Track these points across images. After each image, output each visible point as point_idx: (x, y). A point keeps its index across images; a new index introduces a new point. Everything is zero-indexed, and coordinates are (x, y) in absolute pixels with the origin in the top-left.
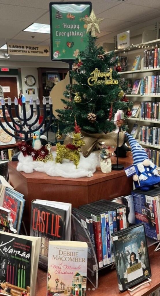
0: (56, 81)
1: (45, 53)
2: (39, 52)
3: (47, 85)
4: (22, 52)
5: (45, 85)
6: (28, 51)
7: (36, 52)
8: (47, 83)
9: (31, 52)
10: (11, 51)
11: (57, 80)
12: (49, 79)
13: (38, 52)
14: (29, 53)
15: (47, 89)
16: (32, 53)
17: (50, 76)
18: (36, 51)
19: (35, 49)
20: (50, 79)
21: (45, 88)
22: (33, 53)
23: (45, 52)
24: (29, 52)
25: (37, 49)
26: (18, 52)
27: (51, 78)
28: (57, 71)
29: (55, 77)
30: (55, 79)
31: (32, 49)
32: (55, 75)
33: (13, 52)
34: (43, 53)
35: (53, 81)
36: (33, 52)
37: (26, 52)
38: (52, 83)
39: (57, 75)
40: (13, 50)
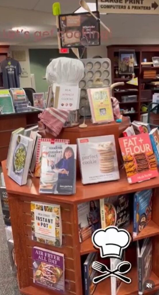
0: (132, 63)
1: (153, 9)
2: (144, 7)
3: (119, 69)
4: (119, 8)
5: (117, 68)
6: (127, 7)
7: (139, 8)
8: (120, 66)
9: (133, 7)
10: (102, 8)
11: (132, 61)
12: (122, 60)
13: (142, 7)
14: (129, 10)
15: (120, 73)
16: (133, 9)
17: (123, 56)
18: (140, 5)
19: (139, 3)
20: (124, 61)
21: (117, 73)
22: (135, 10)
23: (152, 7)
24: (129, 8)
25: (142, 3)
26: (112, 8)
27: (124, 59)
28: (134, 49)
29: (130, 58)
30: (130, 60)
31: (134, 3)
32: (130, 55)
33: (105, 8)
34: (150, 8)
35: (128, 63)
36: (135, 8)
37: (125, 7)
38: (126, 65)
39: (133, 55)
40: (104, 5)
